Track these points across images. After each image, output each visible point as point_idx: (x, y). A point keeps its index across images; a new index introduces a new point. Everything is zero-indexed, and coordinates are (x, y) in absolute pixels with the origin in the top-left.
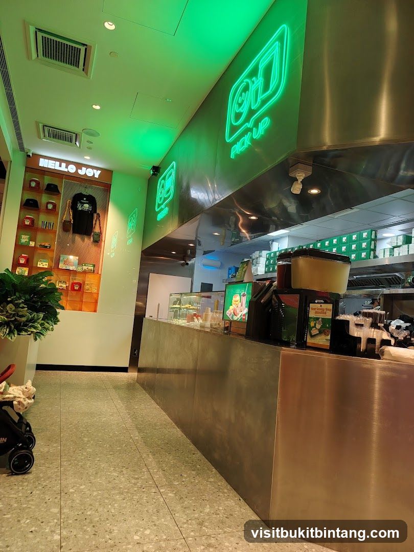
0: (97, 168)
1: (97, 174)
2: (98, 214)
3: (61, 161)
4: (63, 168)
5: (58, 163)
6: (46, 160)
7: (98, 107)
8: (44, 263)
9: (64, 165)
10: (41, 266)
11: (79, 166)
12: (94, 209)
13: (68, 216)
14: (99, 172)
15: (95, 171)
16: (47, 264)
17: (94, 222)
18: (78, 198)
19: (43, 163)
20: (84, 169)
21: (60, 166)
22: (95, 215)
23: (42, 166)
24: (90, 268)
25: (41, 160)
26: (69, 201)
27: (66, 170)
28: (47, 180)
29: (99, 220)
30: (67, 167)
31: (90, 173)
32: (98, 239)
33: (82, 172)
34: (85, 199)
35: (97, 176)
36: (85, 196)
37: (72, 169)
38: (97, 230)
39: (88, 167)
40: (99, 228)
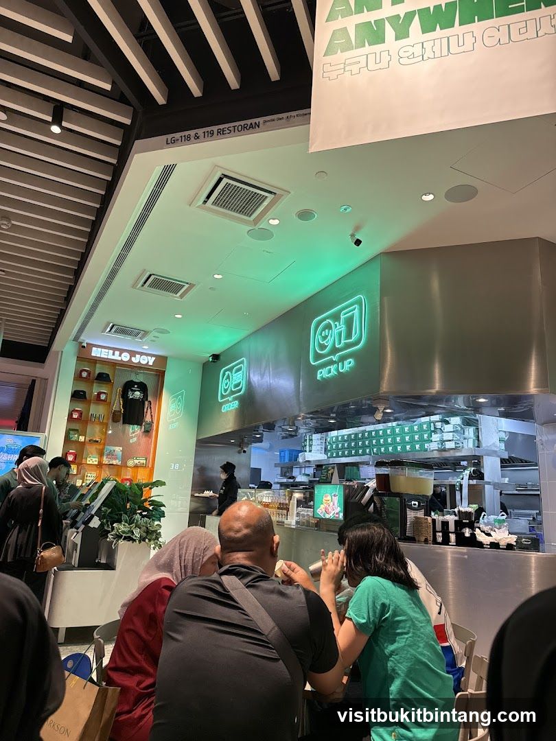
0: (152, 355)
1: (151, 361)
2: (150, 402)
3: (114, 349)
4: (117, 357)
5: (111, 352)
6: (99, 349)
7: (179, 316)
8: (94, 459)
9: (117, 353)
10: (91, 463)
11: (133, 353)
12: (146, 396)
13: (118, 404)
14: (154, 359)
15: (149, 358)
16: (97, 459)
17: (145, 410)
18: (129, 386)
19: (96, 352)
20: (138, 356)
21: (114, 354)
22: (146, 403)
23: (95, 355)
24: (142, 461)
25: (94, 349)
26: (120, 389)
27: (119, 359)
28: (98, 369)
29: (150, 408)
30: (120, 355)
31: (144, 360)
32: (149, 429)
33: (135, 360)
34: (136, 386)
35: (151, 363)
36: (136, 383)
37: (125, 357)
38: (148, 419)
39: (141, 354)
40: (150, 417)
